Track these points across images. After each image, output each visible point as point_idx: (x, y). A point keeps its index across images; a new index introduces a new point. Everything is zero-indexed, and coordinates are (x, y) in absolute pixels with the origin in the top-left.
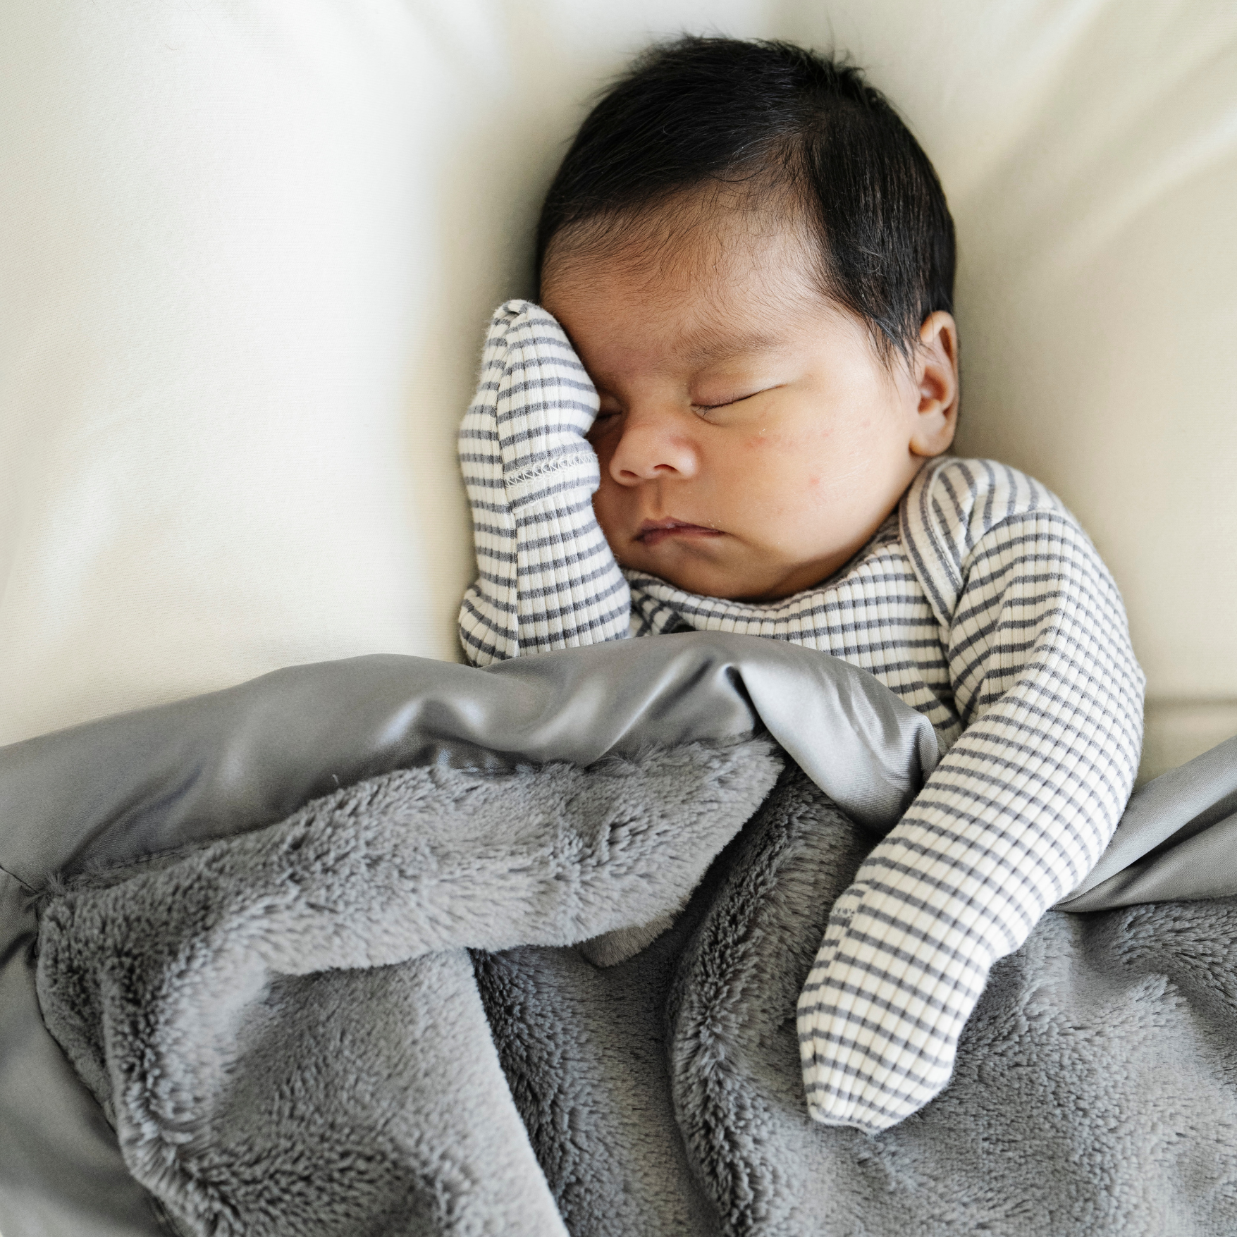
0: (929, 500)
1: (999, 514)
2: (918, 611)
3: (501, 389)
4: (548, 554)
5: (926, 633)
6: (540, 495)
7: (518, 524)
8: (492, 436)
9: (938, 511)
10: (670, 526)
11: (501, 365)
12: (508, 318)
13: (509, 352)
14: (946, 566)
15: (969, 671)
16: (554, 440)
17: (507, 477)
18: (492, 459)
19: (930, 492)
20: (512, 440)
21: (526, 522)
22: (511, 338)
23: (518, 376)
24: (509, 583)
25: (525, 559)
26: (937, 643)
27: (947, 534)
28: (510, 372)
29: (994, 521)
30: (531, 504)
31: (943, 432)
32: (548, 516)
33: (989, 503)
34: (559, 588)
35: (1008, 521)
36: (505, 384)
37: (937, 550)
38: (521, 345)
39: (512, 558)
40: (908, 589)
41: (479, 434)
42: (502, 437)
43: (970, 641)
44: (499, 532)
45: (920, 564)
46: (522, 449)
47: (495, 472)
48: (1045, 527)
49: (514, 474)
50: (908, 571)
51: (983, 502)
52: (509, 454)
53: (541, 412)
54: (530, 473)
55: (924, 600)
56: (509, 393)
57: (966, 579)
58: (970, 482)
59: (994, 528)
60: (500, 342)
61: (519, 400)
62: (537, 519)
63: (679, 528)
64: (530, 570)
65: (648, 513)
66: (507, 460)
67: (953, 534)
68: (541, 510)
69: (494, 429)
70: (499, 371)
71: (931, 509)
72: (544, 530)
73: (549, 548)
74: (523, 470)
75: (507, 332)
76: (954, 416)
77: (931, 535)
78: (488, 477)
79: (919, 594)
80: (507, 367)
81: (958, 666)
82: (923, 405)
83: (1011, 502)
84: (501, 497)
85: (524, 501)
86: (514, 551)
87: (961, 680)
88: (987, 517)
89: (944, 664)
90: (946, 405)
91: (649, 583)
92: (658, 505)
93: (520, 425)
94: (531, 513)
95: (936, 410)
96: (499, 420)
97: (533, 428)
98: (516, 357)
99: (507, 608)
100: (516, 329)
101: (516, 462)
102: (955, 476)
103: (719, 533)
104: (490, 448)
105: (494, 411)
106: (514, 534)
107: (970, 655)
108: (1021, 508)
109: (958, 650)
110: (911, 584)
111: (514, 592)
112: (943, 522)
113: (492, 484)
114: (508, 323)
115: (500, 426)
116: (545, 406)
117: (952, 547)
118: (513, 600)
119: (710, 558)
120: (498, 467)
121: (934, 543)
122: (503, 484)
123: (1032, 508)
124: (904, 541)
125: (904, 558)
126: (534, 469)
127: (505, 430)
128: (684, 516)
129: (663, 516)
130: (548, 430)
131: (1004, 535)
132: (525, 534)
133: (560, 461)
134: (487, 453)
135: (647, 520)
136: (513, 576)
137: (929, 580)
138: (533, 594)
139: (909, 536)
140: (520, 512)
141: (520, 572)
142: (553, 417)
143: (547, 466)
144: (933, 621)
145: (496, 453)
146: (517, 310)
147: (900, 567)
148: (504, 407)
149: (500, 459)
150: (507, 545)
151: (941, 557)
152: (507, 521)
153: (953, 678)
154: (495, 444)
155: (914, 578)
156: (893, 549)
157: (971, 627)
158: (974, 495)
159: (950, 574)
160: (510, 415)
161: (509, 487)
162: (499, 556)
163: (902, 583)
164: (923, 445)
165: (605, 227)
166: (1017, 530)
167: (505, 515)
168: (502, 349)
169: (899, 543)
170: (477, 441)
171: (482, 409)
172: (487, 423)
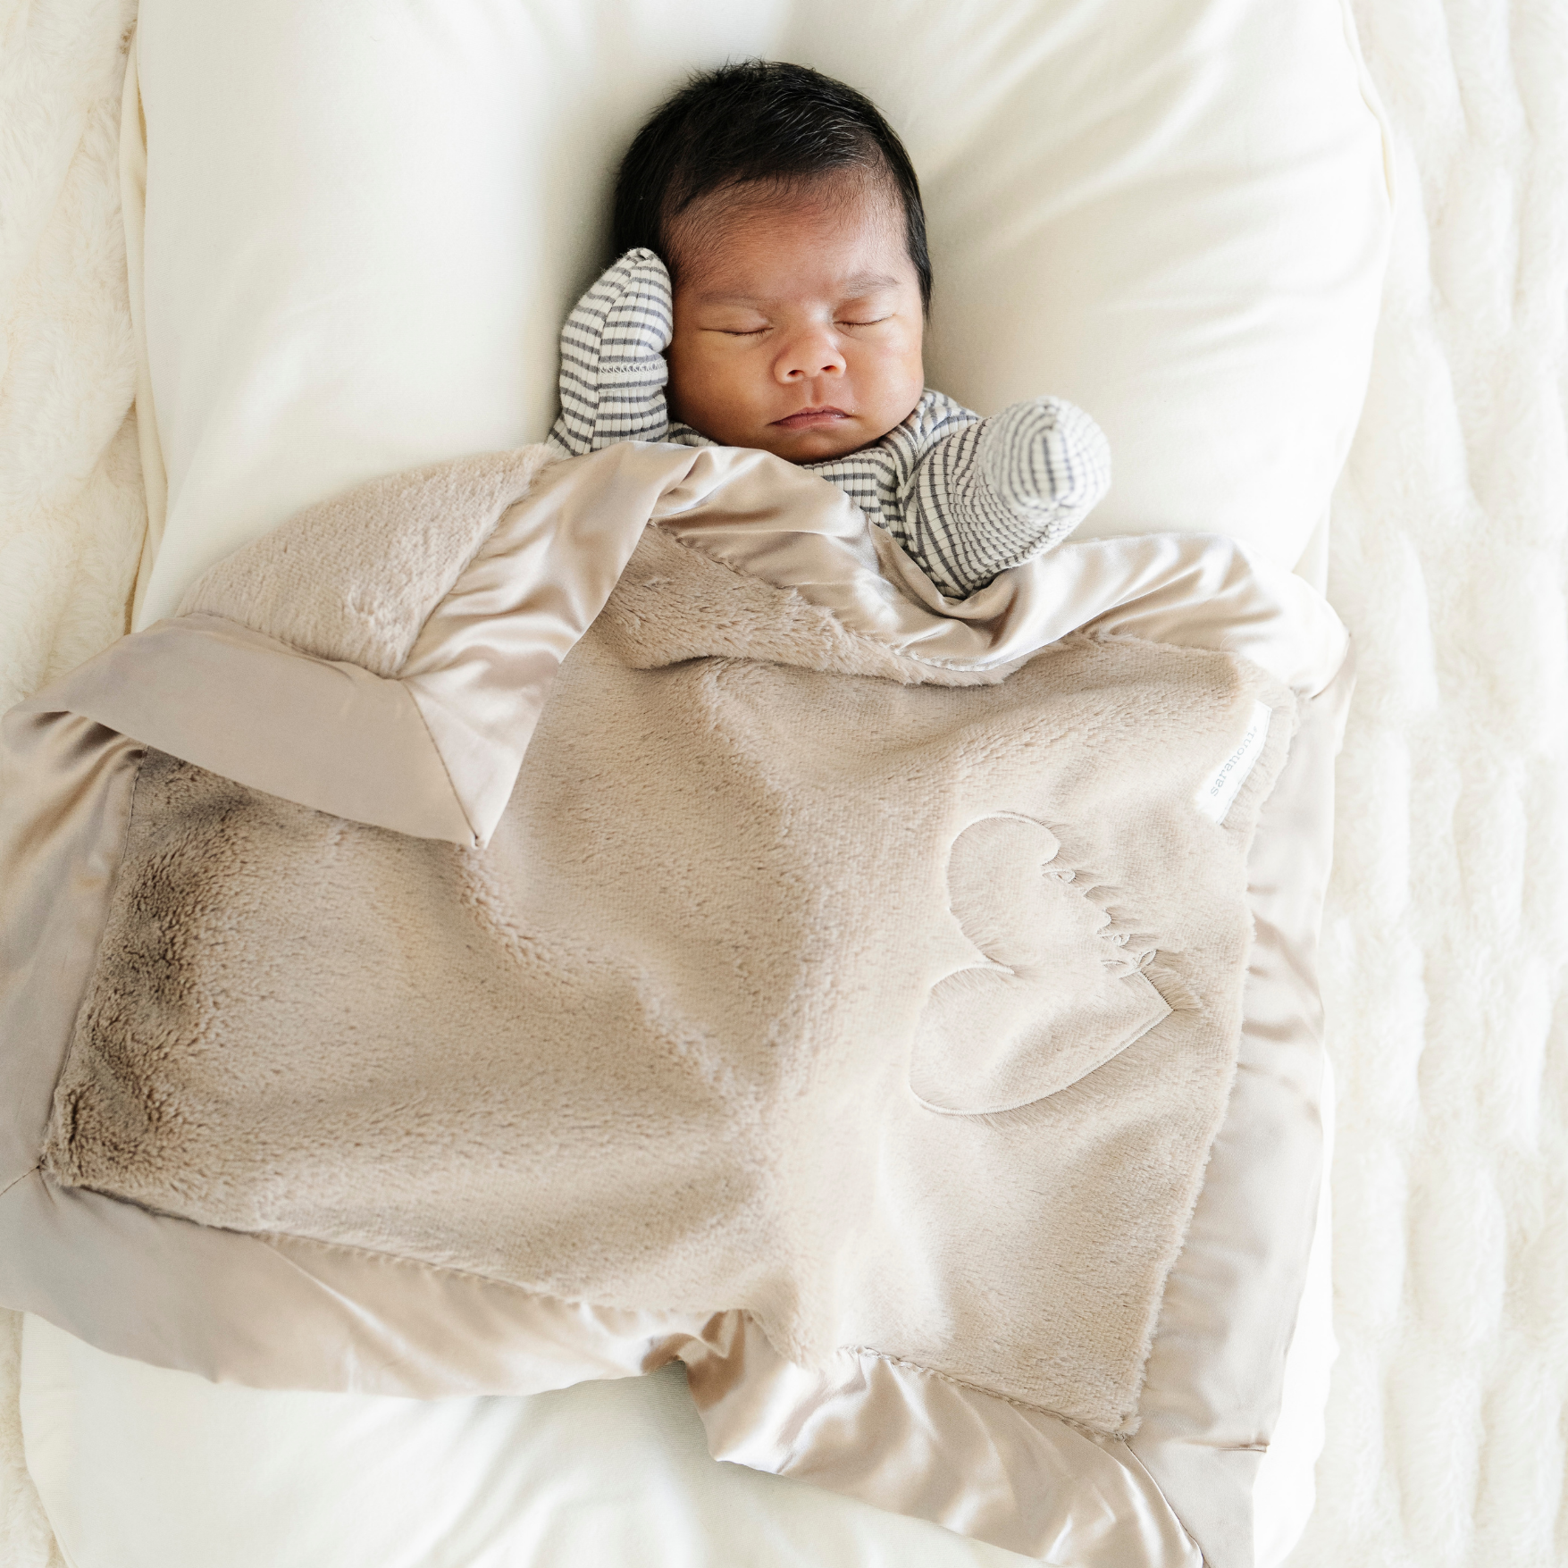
3: (615, 305)
6: (621, 385)
7: (600, 400)
8: (597, 333)
10: (819, 411)
11: (621, 288)
12: (637, 259)
13: (631, 282)
16: (642, 351)
17: (601, 366)
18: (592, 350)
20: (612, 342)
21: (606, 399)
22: (635, 273)
23: (631, 301)
24: (586, 440)
25: (599, 426)
28: (626, 295)
30: (615, 389)
32: (623, 400)
36: (620, 302)
38: (640, 281)
41: (588, 329)
42: (605, 336)
44: (586, 402)
46: (617, 350)
47: (593, 360)
49: (607, 366)
52: (606, 351)
53: (638, 329)
54: (618, 369)
56: (621, 309)
60: (626, 272)
61: (625, 316)
62: (615, 400)
64: (602, 434)
66: (603, 354)
68: (618, 395)
69: (600, 330)
70: (618, 292)
74: (613, 365)
75: (633, 268)
78: (586, 361)
80: (626, 291)
84: (592, 379)
86: (594, 418)
92: (817, 397)
93: (621, 333)
94: (612, 395)
96: (606, 324)
97: (630, 338)
98: (635, 287)
100: (640, 269)
101: (610, 358)
104: (593, 341)
105: (605, 317)
106: (596, 406)
111: (588, 447)
113: (588, 367)
114: (636, 263)
115: (606, 329)
116: (643, 326)
120: (595, 357)
122: (596, 370)
126: (622, 367)
127: (609, 333)
129: (821, 405)
130: (638, 343)
132: (604, 408)
133: (641, 367)
134: (590, 343)
135: (806, 408)
136: (589, 437)
140: (603, 392)
141: (594, 434)
142: (646, 335)
143: (631, 368)
145: (597, 346)
146: (646, 256)
148: (613, 317)
149: (598, 352)
150: (590, 413)
152: (593, 396)
154: (598, 340)
160: (616, 324)
161: (600, 373)
162: (582, 419)
167: (593, 392)
168: (625, 278)
170: (584, 333)
171: (596, 313)
172: (597, 323)
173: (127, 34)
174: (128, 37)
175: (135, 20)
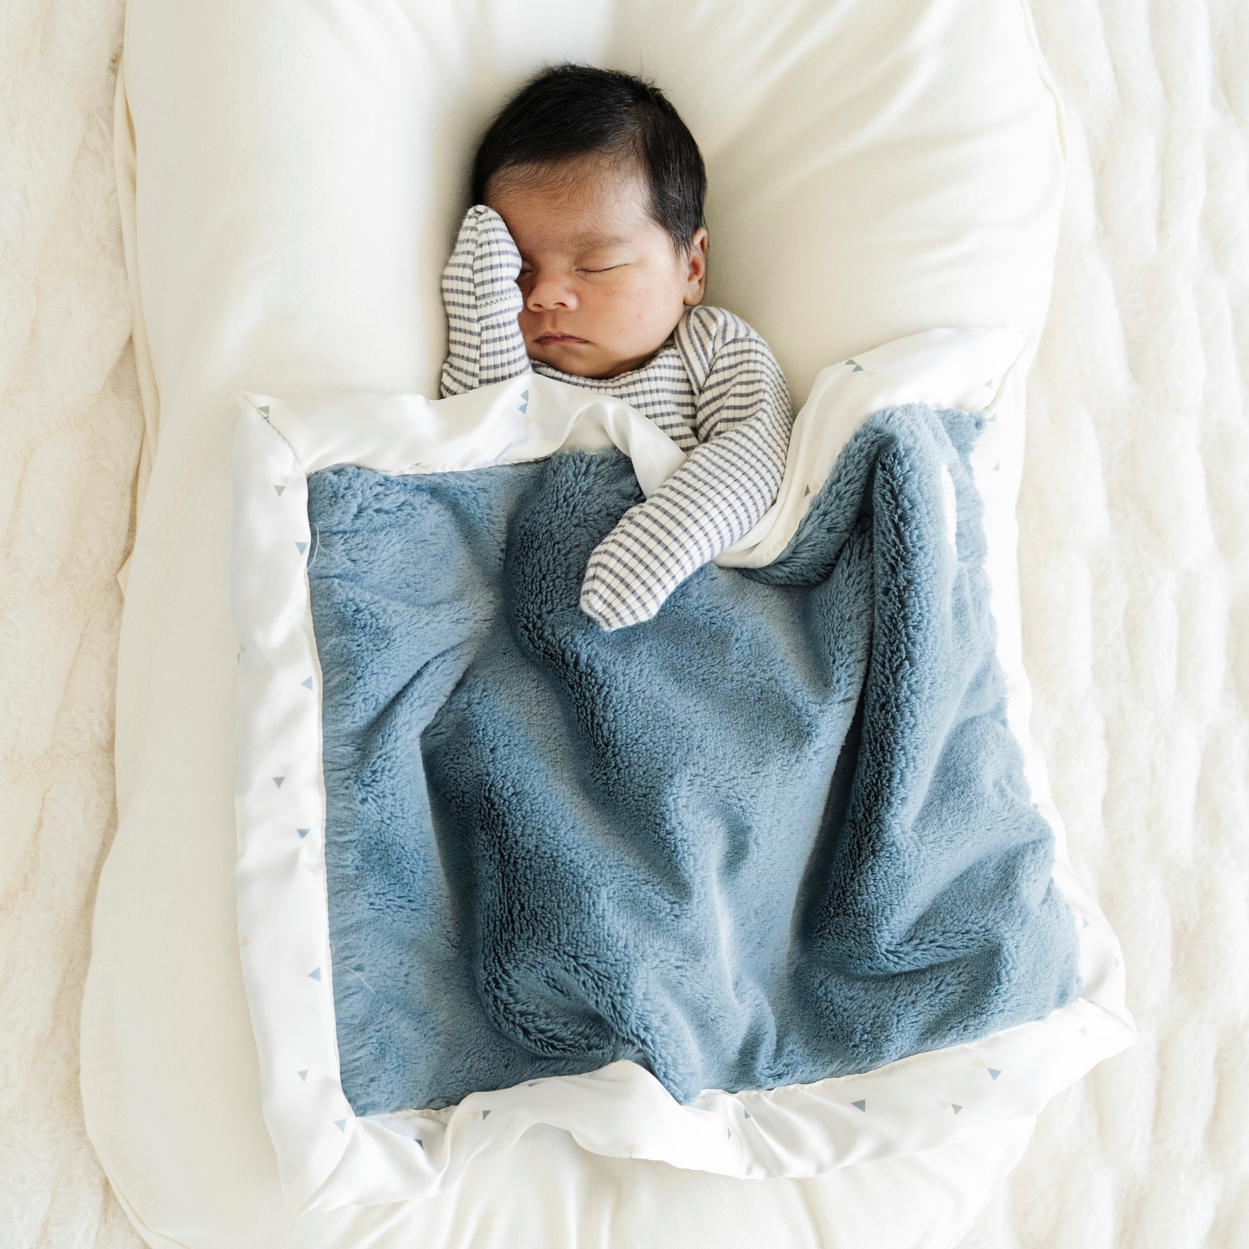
0: (692, 327)
1: (730, 337)
2: (685, 387)
3: (476, 255)
4: (498, 346)
5: (687, 398)
6: (496, 314)
7: (482, 329)
8: (470, 280)
9: (697, 333)
10: (559, 336)
11: (475, 241)
12: (476, 215)
13: (479, 235)
14: (702, 364)
15: (706, 419)
16: (503, 285)
17: (478, 303)
18: (469, 293)
19: (691, 322)
20: (483, 283)
21: (487, 328)
22: (480, 227)
23: (486, 249)
24: (475, 361)
25: (485, 349)
26: (693, 405)
27: (703, 346)
28: (481, 246)
29: (727, 341)
30: (491, 319)
31: (699, 293)
32: (499, 326)
33: (725, 331)
34: (502, 365)
35: (734, 341)
36: (478, 252)
37: (697, 355)
39: (478, 348)
40: (681, 374)
41: (462, 279)
42: (476, 281)
43: (708, 403)
44: (471, 333)
45: (688, 362)
46: (487, 289)
47: (472, 300)
48: (753, 346)
49: (483, 302)
50: (681, 365)
51: (722, 329)
52: (479, 291)
53: (499, 269)
54: (492, 302)
55: (688, 381)
56: (481, 257)
57: (711, 370)
58: (715, 319)
59: (726, 344)
60: (474, 229)
61: (486, 262)
62: (493, 327)
63: (564, 337)
64: (488, 355)
65: (548, 329)
66: (478, 294)
67: (706, 346)
68: (495, 323)
69: (472, 277)
70: (474, 245)
71: (693, 332)
72: (496, 333)
73: (498, 343)
74: (488, 300)
75: (477, 223)
76: (703, 283)
77: (694, 346)
78: (465, 302)
79: (685, 377)
80: (479, 243)
81: (701, 416)
82: (690, 279)
83: (737, 331)
84: (473, 314)
85: (487, 317)
86: (479, 344)
87: (701, 424)
88: (724, 338)
89: (694, 417)
90: (700, 278)
91: (540, 366)
92: (554, 325)
93: (487, 275)
94: (490, 324)
95: (695, 281)
96: (475, 272)
97: (494, 277)
98: (484, 238)
99: (473, 375)
100: (481, 222)
101: (484, 295)
102: (703, 314)
103: (586, 342)
104: (467, 287)
105: (472, 267)
106: (479, 335)
107: (707, 411)
108: (742, 335)
109: (701, 408)
110: (681, 372)
111: (477, 366)
112: (700, 339)
113: (468, 307)
114: (475, 218)
115: (476, 276)
116: (501, 265)
117: (706, 354)
118: (477, 371)
119: (577, 354)
120: (473, 298)
121: (696, 350)
122: (475, 307)
123: (747, 335)
124: (679, 348)
125: (679, 357)
126: (494, 300)
127: (478, 278)
128: (568, 332)
129: (557, 331)
130: (502, 279)
131: (732, 348)
132: (485, 335)
133: (506, 297)
134: (466, 289)
135: (547, 332)
136: (478, 358)
137: (692, 371)
138: (488, 368)
139: (681, 346)
140: (483, 323)
141: (481, 356)
142: (504, 272)
144: (692, 393)
145: (472, 289)
146: (483, 211)
147: (676, 362)
148: (478, 265)
149: (474, 294)
150: (475, 341)
151: (699, 359)
152: (476, 327)
153: (698, 423)
154: (472, 285)
155: (684, 369)
156: (672, 351)
157: (708, 395)
158: (717, 326)
159: (704, 368)
160: (482, 270)
161: (479, 309)
162: (470, 346)
163: (677, 371)
164: (690, 299)
165: (534, 171)
166: (739, 346)
167: (476, 324)
168: (474, 233)
169: (676, 348)
170: (460, 283)
171: (464, 266)
172: (467, 273)
173: (114, 58)
174: (116, 60)
175: (122, 47)
